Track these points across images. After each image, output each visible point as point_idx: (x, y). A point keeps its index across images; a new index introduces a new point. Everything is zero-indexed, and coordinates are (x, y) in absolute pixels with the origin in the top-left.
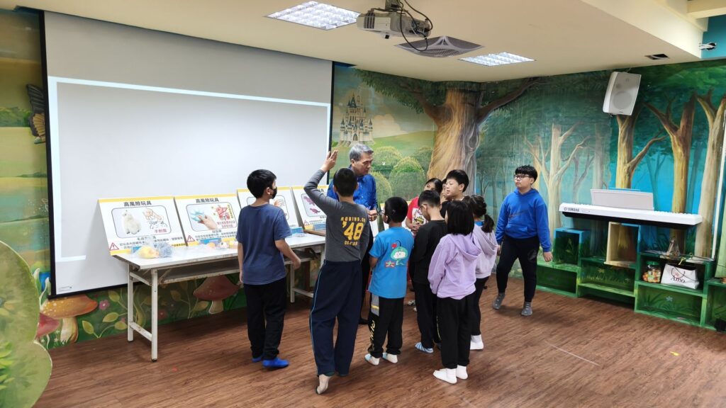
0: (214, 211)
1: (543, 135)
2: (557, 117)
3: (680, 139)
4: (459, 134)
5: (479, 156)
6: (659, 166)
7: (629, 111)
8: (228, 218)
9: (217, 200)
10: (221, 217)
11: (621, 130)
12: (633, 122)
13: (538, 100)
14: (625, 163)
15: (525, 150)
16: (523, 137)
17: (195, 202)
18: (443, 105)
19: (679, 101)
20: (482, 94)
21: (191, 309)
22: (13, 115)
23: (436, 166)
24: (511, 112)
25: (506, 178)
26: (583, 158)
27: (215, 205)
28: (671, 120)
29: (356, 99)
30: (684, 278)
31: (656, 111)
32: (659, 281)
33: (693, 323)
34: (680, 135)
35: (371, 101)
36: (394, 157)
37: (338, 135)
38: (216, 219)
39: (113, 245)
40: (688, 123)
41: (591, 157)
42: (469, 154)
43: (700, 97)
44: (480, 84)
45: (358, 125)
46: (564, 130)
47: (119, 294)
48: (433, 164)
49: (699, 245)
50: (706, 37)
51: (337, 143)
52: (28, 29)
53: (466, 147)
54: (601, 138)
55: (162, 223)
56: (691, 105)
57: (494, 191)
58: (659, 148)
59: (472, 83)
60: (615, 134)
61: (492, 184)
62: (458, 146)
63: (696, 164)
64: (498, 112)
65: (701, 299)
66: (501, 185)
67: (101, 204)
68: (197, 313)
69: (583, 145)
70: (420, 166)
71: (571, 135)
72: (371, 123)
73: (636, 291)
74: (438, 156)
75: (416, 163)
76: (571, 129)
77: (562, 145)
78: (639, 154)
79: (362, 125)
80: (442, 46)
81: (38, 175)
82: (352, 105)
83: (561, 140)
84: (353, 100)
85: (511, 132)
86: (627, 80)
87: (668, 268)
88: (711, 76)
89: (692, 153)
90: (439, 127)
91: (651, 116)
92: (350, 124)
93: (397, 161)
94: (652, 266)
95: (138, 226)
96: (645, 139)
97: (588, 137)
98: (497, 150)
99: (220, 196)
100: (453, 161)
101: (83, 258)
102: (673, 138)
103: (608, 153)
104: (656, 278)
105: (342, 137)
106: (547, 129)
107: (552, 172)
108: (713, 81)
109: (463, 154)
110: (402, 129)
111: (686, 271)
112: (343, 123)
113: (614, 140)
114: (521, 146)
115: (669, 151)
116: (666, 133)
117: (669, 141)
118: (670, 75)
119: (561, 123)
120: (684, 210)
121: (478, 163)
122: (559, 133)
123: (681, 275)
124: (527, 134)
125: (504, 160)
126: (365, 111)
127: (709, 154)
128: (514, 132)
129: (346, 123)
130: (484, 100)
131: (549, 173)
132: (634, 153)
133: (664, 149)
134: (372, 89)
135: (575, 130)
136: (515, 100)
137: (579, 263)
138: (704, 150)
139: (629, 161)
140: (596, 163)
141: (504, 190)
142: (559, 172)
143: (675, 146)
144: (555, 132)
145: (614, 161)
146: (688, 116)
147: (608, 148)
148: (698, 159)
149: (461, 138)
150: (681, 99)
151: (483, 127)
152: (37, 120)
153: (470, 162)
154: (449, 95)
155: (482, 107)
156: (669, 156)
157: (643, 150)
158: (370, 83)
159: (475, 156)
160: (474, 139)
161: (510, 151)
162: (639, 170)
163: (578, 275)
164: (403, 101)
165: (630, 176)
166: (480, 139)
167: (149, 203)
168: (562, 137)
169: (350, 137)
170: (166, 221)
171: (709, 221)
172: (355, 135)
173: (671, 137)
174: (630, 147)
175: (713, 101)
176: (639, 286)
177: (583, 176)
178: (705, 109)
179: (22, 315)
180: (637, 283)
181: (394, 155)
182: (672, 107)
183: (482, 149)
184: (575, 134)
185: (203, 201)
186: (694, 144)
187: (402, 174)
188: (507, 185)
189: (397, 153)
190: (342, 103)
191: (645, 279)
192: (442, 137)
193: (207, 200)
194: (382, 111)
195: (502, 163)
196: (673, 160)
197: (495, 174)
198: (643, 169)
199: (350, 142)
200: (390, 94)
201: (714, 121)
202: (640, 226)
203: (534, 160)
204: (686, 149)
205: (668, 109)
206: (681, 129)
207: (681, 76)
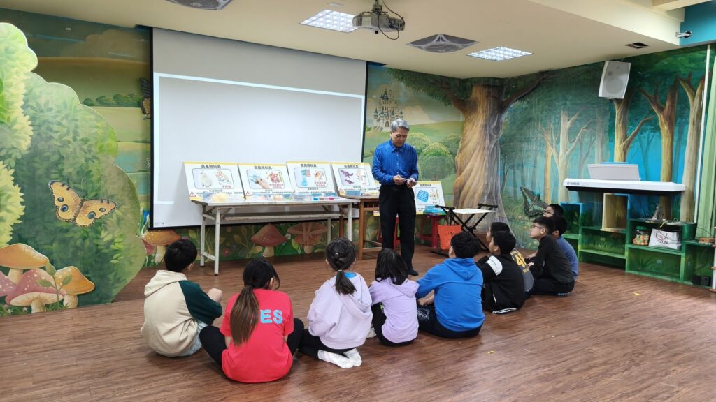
0: (268, 176)
1: (554, 121)
2: (565, 104)
3: (666, 118)
4: (483, 123)
5: (502, 143)
6: (649, 143)
7: (621, 95)
8: (278, 181)
9: (270, 168)
10: (272, 180)
11: (618, 112)
12: (628, 104)
13: (549, 91)
14: (621, 142)
15: (539, 135)
16: (538, 124)
17: (253, 168)
18: (469, 99)
19: (664, 85)
20: (505, 89)
21: (250, 251)
22: (131, 99)
23: (464, 151)
24: (528, 102)
25: (524, 160)
26: (587, 140)
27: (269, 172)
28: (658, 101)
29: (388, 92)
30: (666, 240)
31: (647, 95)
32: (647, 244)
33: (674, 280)
34: (666, 114)
35: (401, 94)
36: (423, 142)
37: (372, 122)
38: (269, 181)
39: (192, 193)
40: (672, 106)
41: (593, 138)
42: (493, 141)
43: (681, 79)
44: (503, 79)
45: (390, 114)
46: (571, 116)
47: (196, 232)
48: (461, 150)
49: (683, 211)
50: (683, 27)
51: (371, 128)
52: (142, 40)
53: (490, 135)
54: (601, 120)
55: (228, 181)
56: (675, 87)
57: (514, 173)
58: (649, 127)
59: (495, 79)
60: (613, 116)
61: (513, 167)
62: (482, 134)
63: (680, 139)
64: (518, 103)
65: (680, 256)
66: (520, 167)
67: (185, 165)
68: (253, 254)
69: (587, 128)
70: (448, 151)
71: (577, 120)
72: (401, 113)
73: (627, 253)
74: (465, 142)
75: (444, 149)
76: (576, 115)
77: (570, 129)
78: (633, 133)
79: (393, 114)
80: (441, 42)
81: (144, 142)
82: (385, 97)
83: (568, 124)
84: (386, 93)
85: (528, 121)
86: (618, 68)
87: (654, 231)
88: (691, 61)
89: (676, 130)
90: (466, 118)
91: (642, 99)
92: (382, 113)
93: (426, 146)
94: (640, 230)
95: (211, 181)
96: (637, 119)
97: (591, 121)
98: (517, 137)
99: (274, 165)
100: (478, 147)
101: (172, 203)
102: (660, 117)
103: (607, 134)
104: (644, 241)
105: (375, 124)
106: (557, 115)
107: (561, 153)
108: (693, 65)
109: (487, 141)
110: (431, 119)
111: (668, 233)
112: (376, 112)
113: (612, 122)
114: (536, 131)
115: (657, 129)
116: (654, 113)
117: (657, 121)
118: (657, 62)
119: (569, 110)
120: (670, 179)
121: (502, 150)
122: (567, 118)
123: (664, 237)
124: (541, 121)
125: (523, 145)
126: (396, 103)
127: (690, 129)
128: (530, 120)
129: (379, 113)
130: (506, 93)
131: (559, 154)
132: (628, 132)
133: (653, 127)
134: (402, 85)
135: (580, 115)
136: (531, 92)
137: (580, 231)
138: (686, 126)
139: (624, 140)
140: (597, 143)
141: (522, 172)
142: (567, 153)
143: (662, 124)
144: (563, 118)
145: (612, 141)
146: (673, 97)
147: (607, 129)
148: (682, 134)
149: (485, 127)
150: (666, 83)
151: (505, 117)
152: (146, 103)
153: (494, 148)
154: (474, 89)
155: (504, 100)
156: (658, 134)
157: (636, 129)
158: (401, 79)
159: (498, 142)
160: (497, 128)
161: (528, 137)
162: (633, 147)
163: (580, 242)
164: (432, 95)
165: (625, 153)
166: (503, 128)
167: (219, 166)
168: (570, 122)
169: (382, 124)
170: (231, 180)
171: (691, 189)
172: (387, 122)
173: (659, 116)
174: (625, 127)
175: (693, 83)
176: (630, 248)
177: (587, 156)
178: (685, 89)
179: (129, 216)
180: (627, 246)
181: (423, 140)
182: (659, 90)
183: (505, 136)
184: (580, 118)
185: (259, 167)
186: (678, 121)
187: (430, 158)
188: (525, 167)
189: (427, 139)
190: (375, 96)
191: (634, 242)
192: (468, 126)
193: (263, 167)
194: (412, 103)
195: (521, 148)
196: (660, 137)
197: (515, 158)
198: (636, 146)
199: (382, 128)
200: (419, 89)
201: (694, 100)
202: (629, 195)
203: (547, 144)
204: (671, 125)
205: (656, 91)
206: (666, 109)
207: (666, 63)
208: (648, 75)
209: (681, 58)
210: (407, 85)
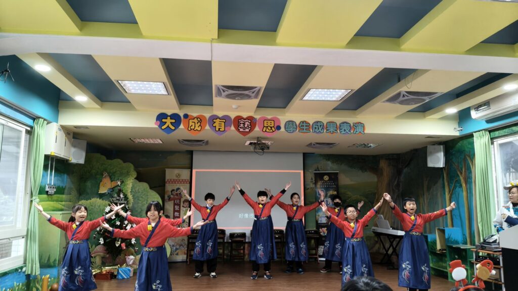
3: (463, 178)
4: (388, 182)
6: (459, 193)
7: (443, 165)
11: (445, 175)
14: (448, 194)
18: (379, 167)
19: (461, 158)
24: (410, 169)
28: (460, 168)
29: (319, 168)
34: (463, 176)
37: (309, 185)
40: (465, 172)
42: (395, 194)
43: (467, 155)
50: (459, 124)
51: (309, 188)
53: (393, 190)
54: (440, 183)
56: (465, 160)
58: (458, 185)
59: (393, 154)
60: (443, 178)
62: (388, 189)
69: (434, 185)
70: (367, 201)
78: (452, 189)
89: (468, 185)
91: (453, 167)
93: (349, 198)
96: (453, 180)
97: (435, 181)
102: (461, 178)
103: (442, 189)
105: (312, 186)
106: (421, 177)
108: (470, 146)
110: (352, 181)
112: (312, 179)
113: (443, 181)
115: (461, 186)
116: (459, 176)
117: (460, 180)
118: (456, 144)
119: (426, 173)
127: (473, 186)
130: (401, 163)
132: (450, 188)
134: (329, 163)
139: (450, 192)
142: (428, 201)
143: (462, 182)
145: (445, 194)
146: (465, 166)
147: (442, 186)
148: (471, 189)
149: (389, 184)
151: (401, 177)
155: (400, 167)
156: (461, 189)
157: (453, 185)
158: (328, 160)
159: (399, 194)
160: (398, 185)
162: (453, 197)
164: (351, 167)
166: (401, 184)
174: (449, 185)
175: (471, 157)
178: (469, 161)
182: (459, 161)
186: (468, 181)
189: (349, 193)
190: (311, 170)
192: (380, 185)
196: (463, 191)
200: (341, 164)
201: (473, 168)
204: (466, 183)
205: (458, 163)
206: (463, 173)
207: (460, 145)
208: (453, 153)
209: (465, 142)
210: (333, 162)
